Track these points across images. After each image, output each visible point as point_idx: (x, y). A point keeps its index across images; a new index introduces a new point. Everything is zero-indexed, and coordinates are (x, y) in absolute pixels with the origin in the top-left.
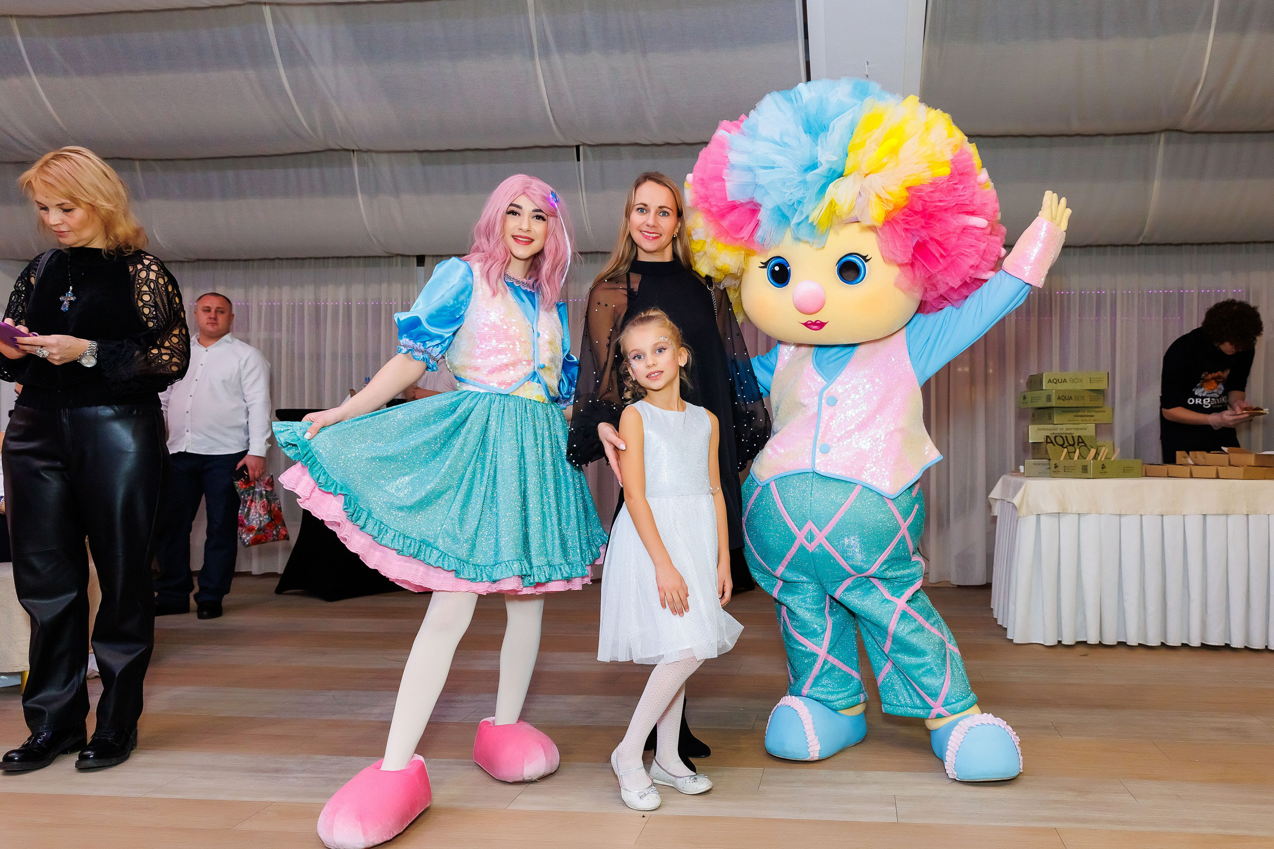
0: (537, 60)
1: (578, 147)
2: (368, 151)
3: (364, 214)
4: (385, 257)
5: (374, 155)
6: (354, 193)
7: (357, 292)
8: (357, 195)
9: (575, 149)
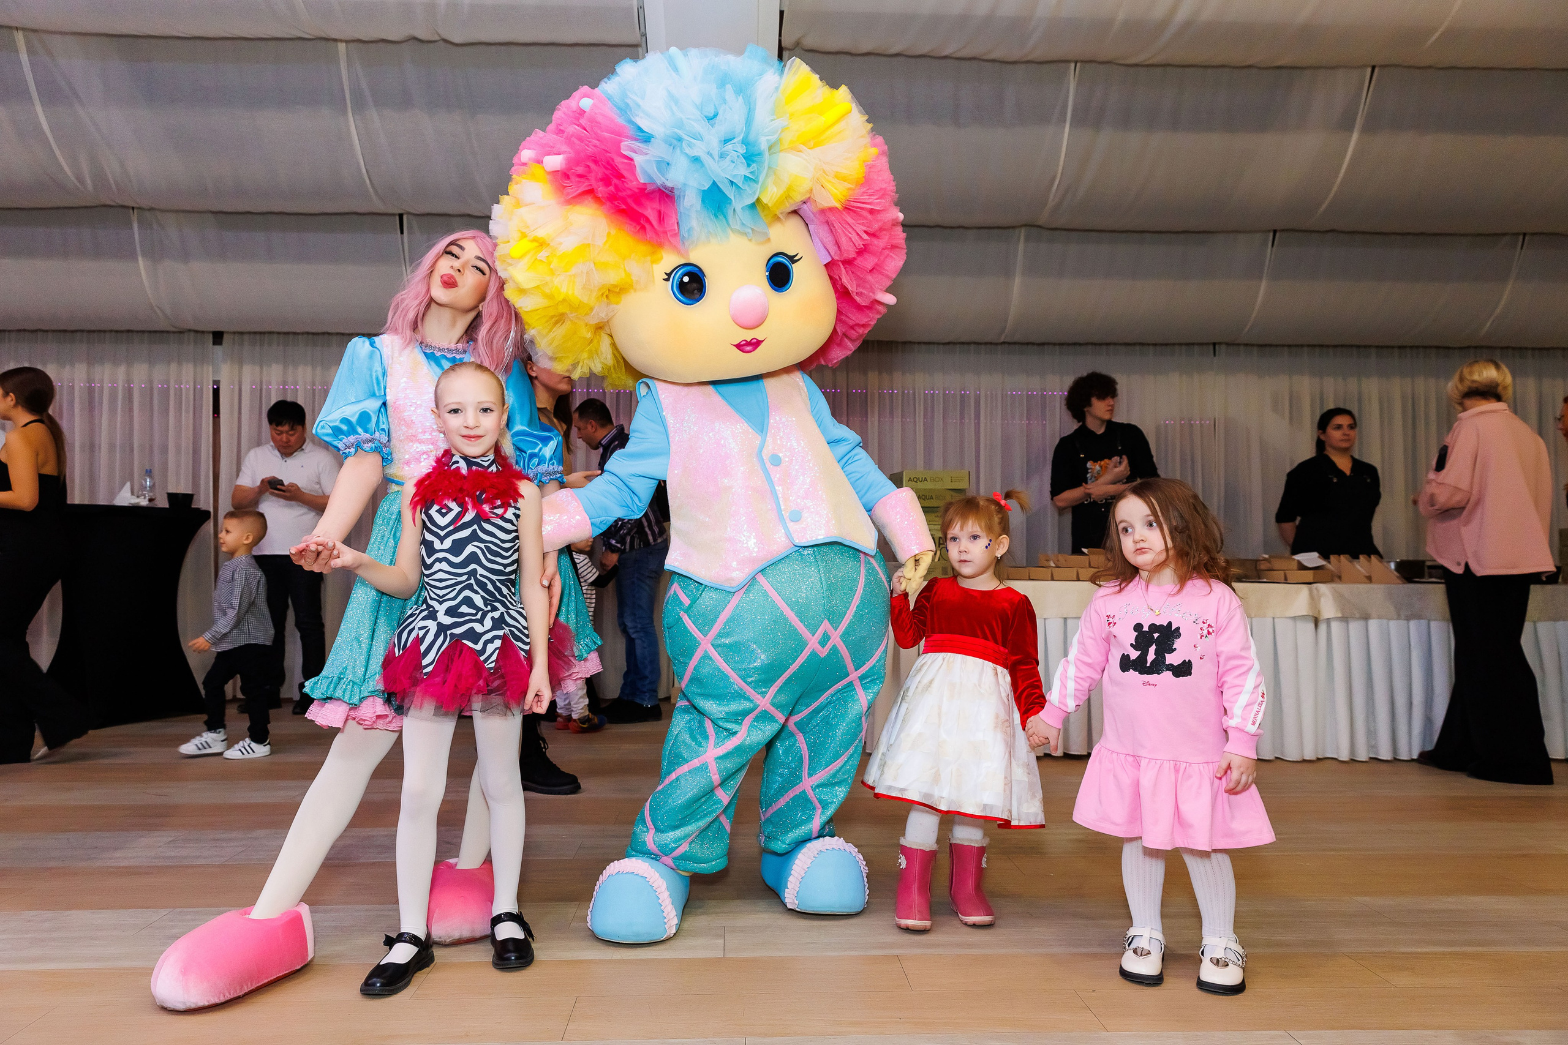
0: (350, 114)
1: (401, 216)
2: (151, 209)
3: (145, 282)
4: (174, 332)
5: (158, 213)
6: (133, 256)
7: (140, 372)
8: (137, 260)
9: (397, 218)
